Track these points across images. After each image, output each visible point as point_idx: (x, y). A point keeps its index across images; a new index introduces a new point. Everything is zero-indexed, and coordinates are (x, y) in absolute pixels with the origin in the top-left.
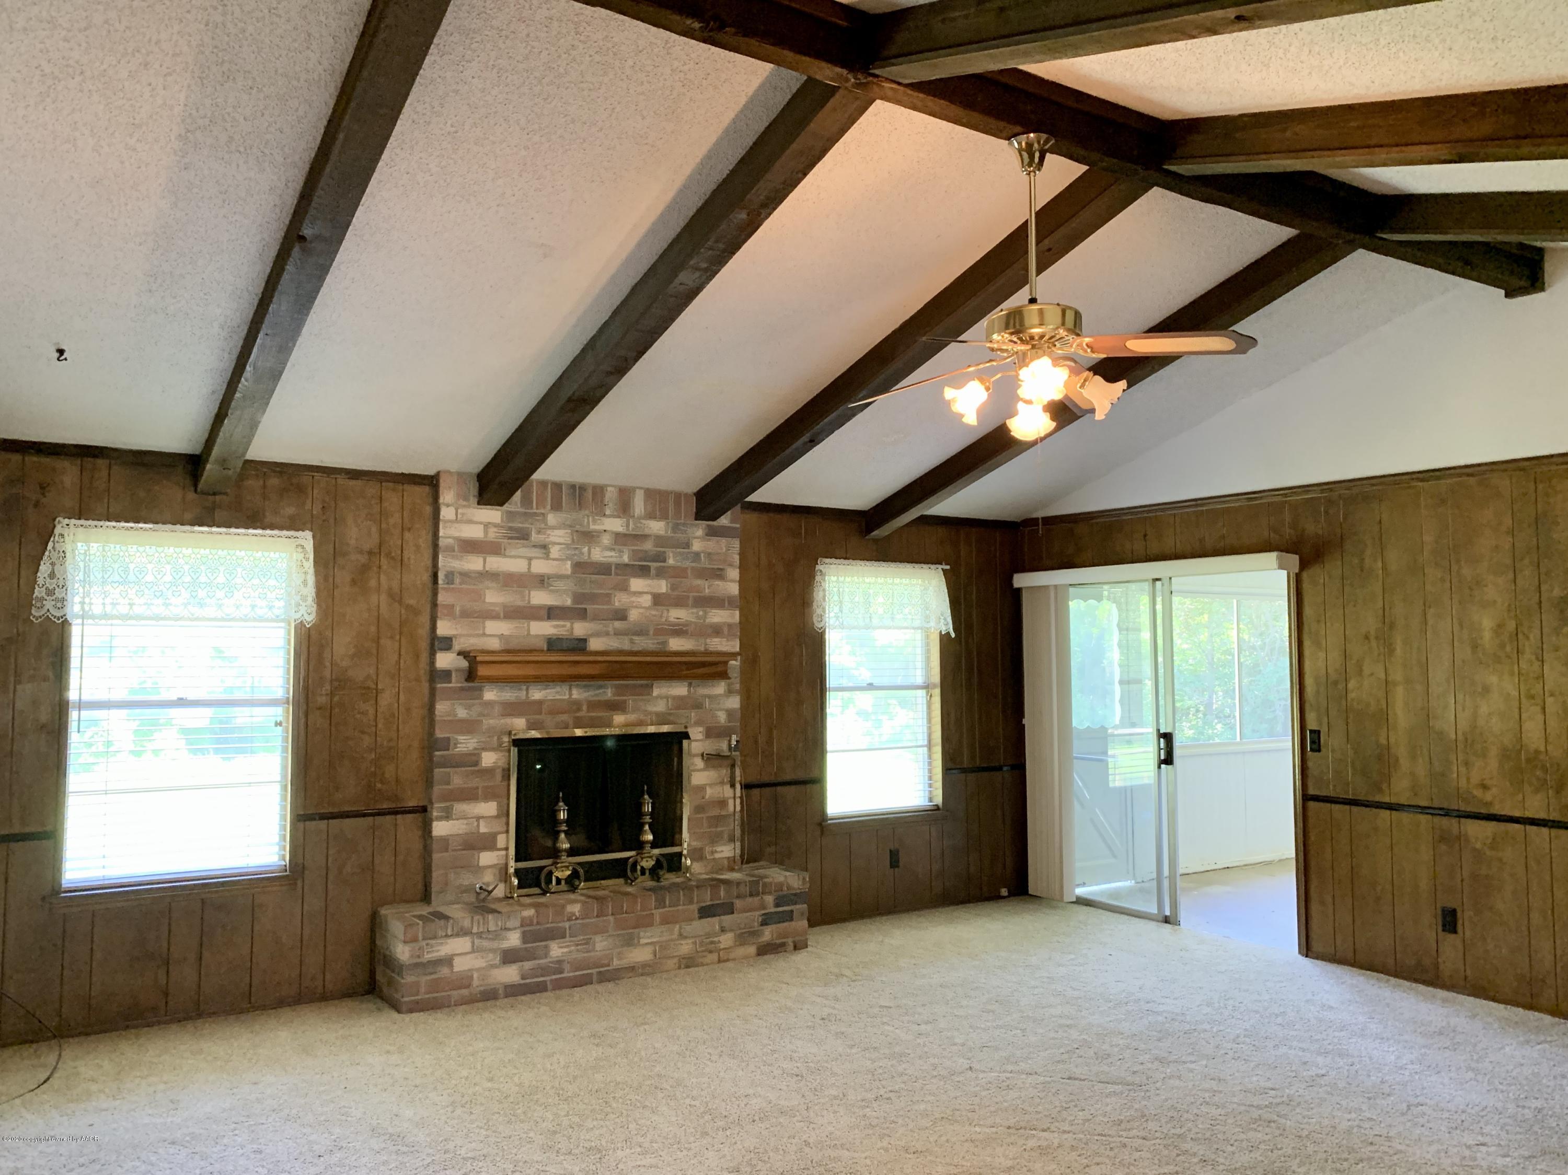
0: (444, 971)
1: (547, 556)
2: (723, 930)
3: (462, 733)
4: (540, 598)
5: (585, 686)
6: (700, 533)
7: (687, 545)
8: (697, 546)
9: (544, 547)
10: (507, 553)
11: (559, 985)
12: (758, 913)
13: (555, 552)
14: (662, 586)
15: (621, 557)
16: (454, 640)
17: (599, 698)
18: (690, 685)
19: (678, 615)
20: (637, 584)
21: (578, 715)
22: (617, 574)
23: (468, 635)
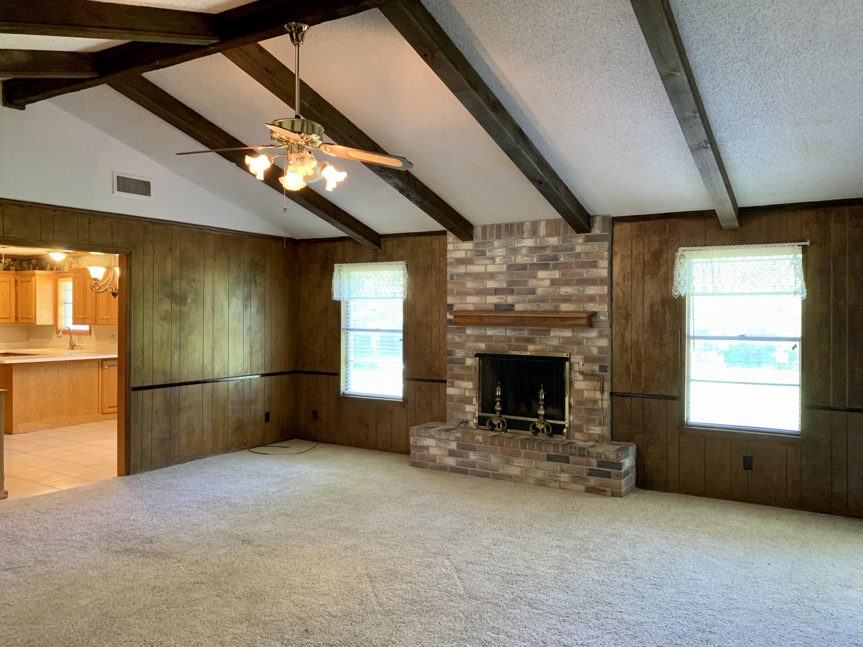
0: (425, 452)
1: (494, 263)
2: (562, 471)
3: (457, 348)
4: (491, 284)
5: (513, 329)
6: (581, 241)
7: (572, 249)
8: (578, 249)
9: (493, 259)
10: (476, 263)
11: (474, 473)
12: (585, 467)
13: (498, 260)
14: (556, 274)
15: (532, 260)
16: (454, 306)
17: (520, 336)
18: (573, 331)
19: (565, 290)
20: (541, 274)
21: (510, 343)
22: (530, 270)
23: (459, 303)
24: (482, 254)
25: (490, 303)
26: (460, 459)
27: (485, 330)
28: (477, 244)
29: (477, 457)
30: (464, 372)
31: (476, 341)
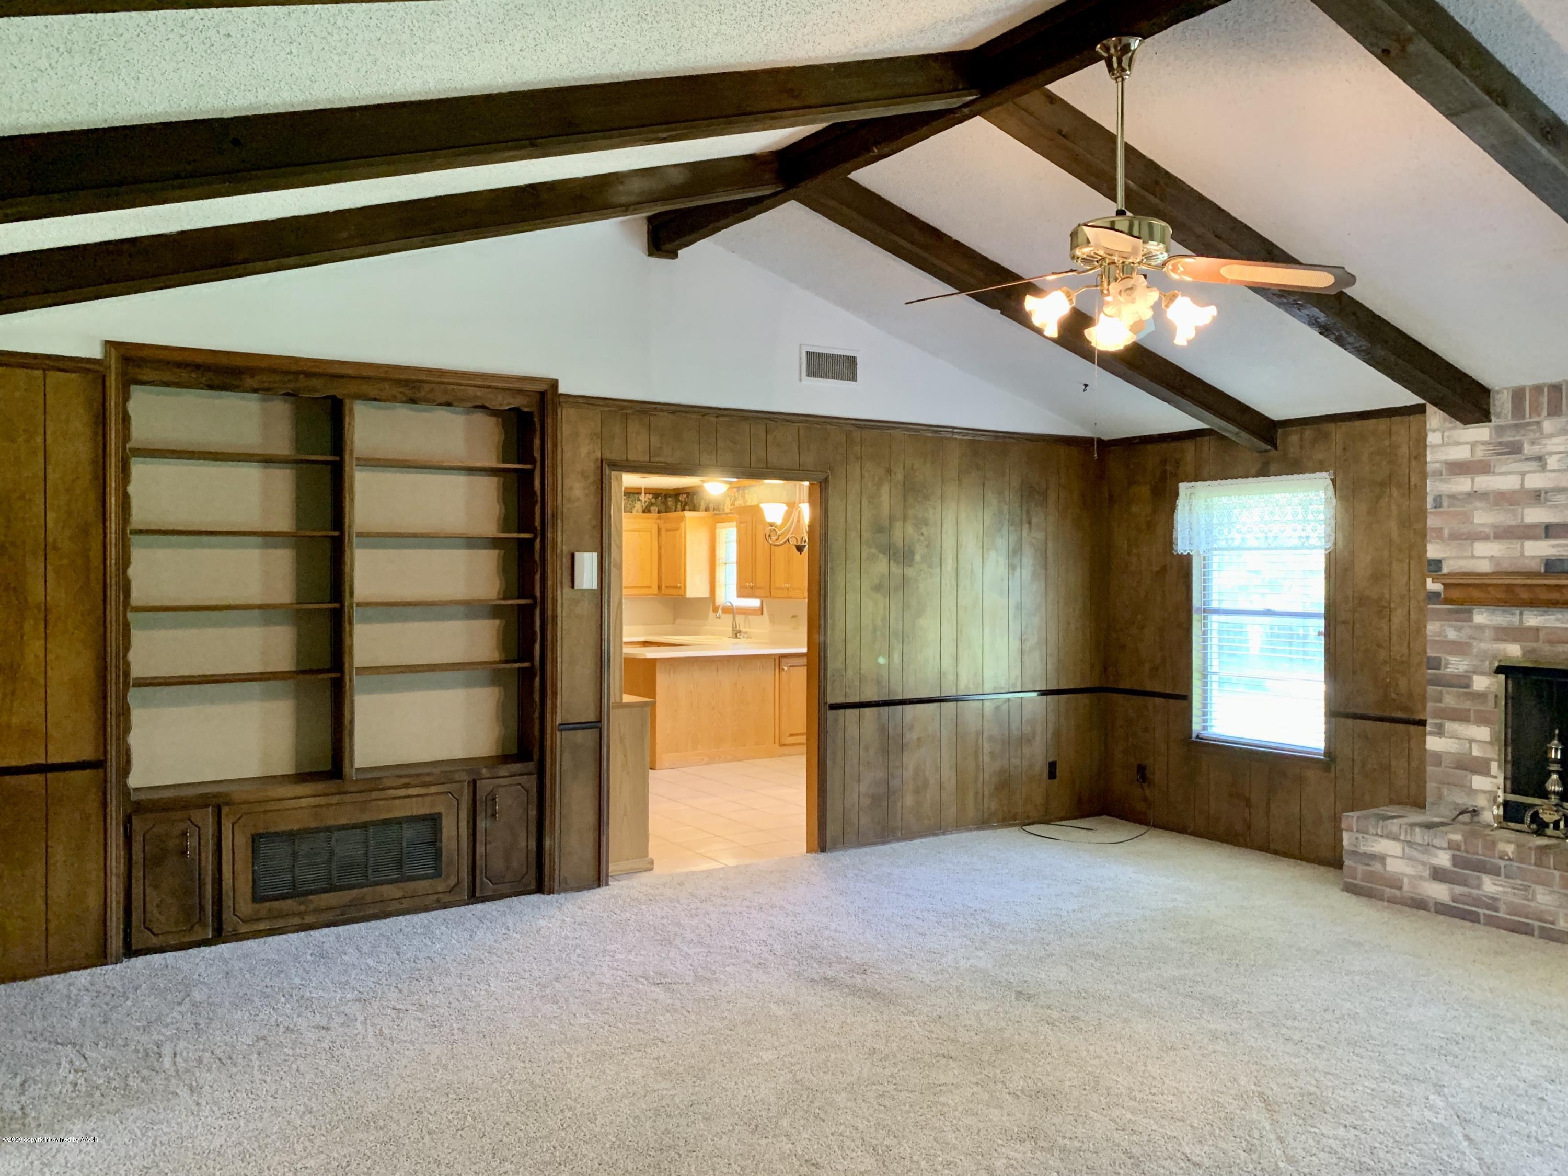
0: (1377, 867)
1: (1543, 468)
3: (1454, 653)
4: (1535, 515)
9: (1540, 459)
10: (1497, 471)
11: (1495, 923)
13: (1553, 462)
16: (1443, 562)
23: (1457, 558)
24: (1514, 449)
25: (1533, 557)
26: (1459, 889)
27: (1521, 614)
28: (1500, 430)
29: (1500, 889)
30: (1467, 705)
31: (1497, 640)
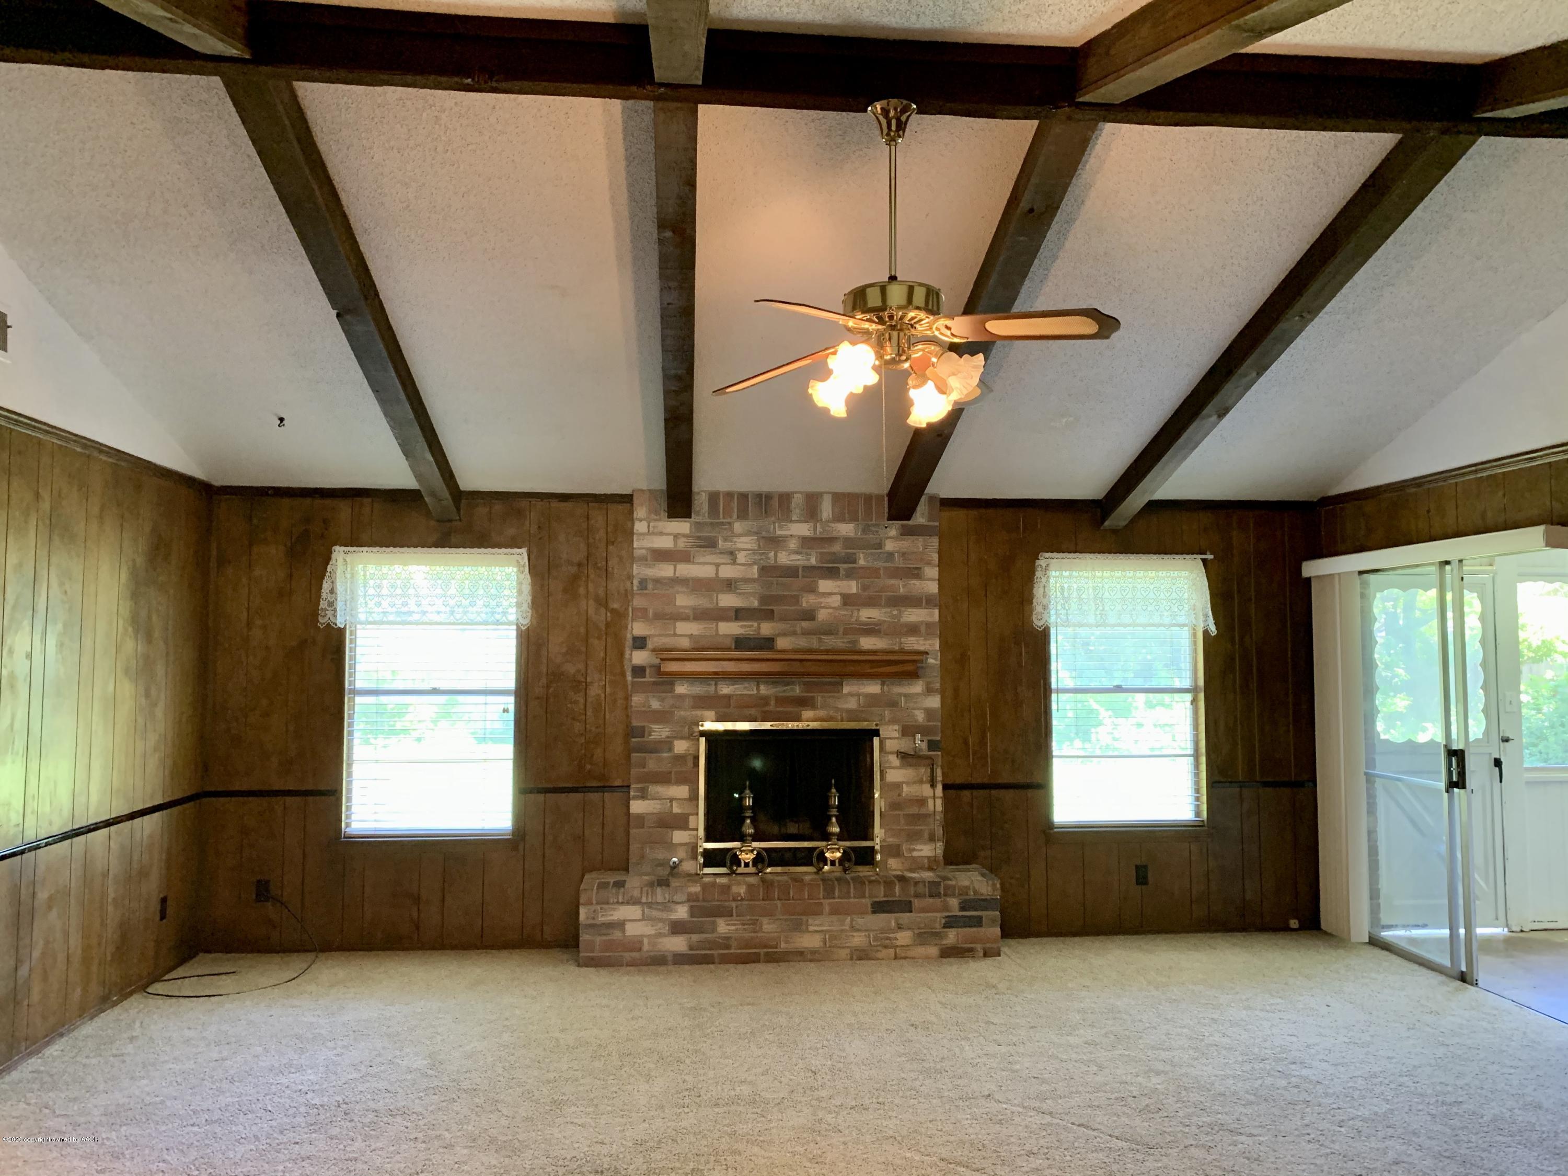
0: (617, 935)
1: (734, 562)
2: (900, 927)
3: (657, 722)
4: (728, 600)
5: (773, 683)
6: (893, 532)
7: (880, 546)
8: (889, 546)
9: (732, 554)
10: (696, 561)
11: (727, 960)
12: (938, 915)
13: (741, 557)
14: (852, 587)
15: (809, 560)
16: (648, 639)
17: (788, 694)
18: (883, 684)
19: (867, 614)
20: (825, 585)
21: (767, 709)
22: (803, 577)
23: (660, 635)
24: (710, 544)
25: (725, 634)
26: (695, 937)
27: (716, 685)
29: (733, 928)
30: (669, 767)
